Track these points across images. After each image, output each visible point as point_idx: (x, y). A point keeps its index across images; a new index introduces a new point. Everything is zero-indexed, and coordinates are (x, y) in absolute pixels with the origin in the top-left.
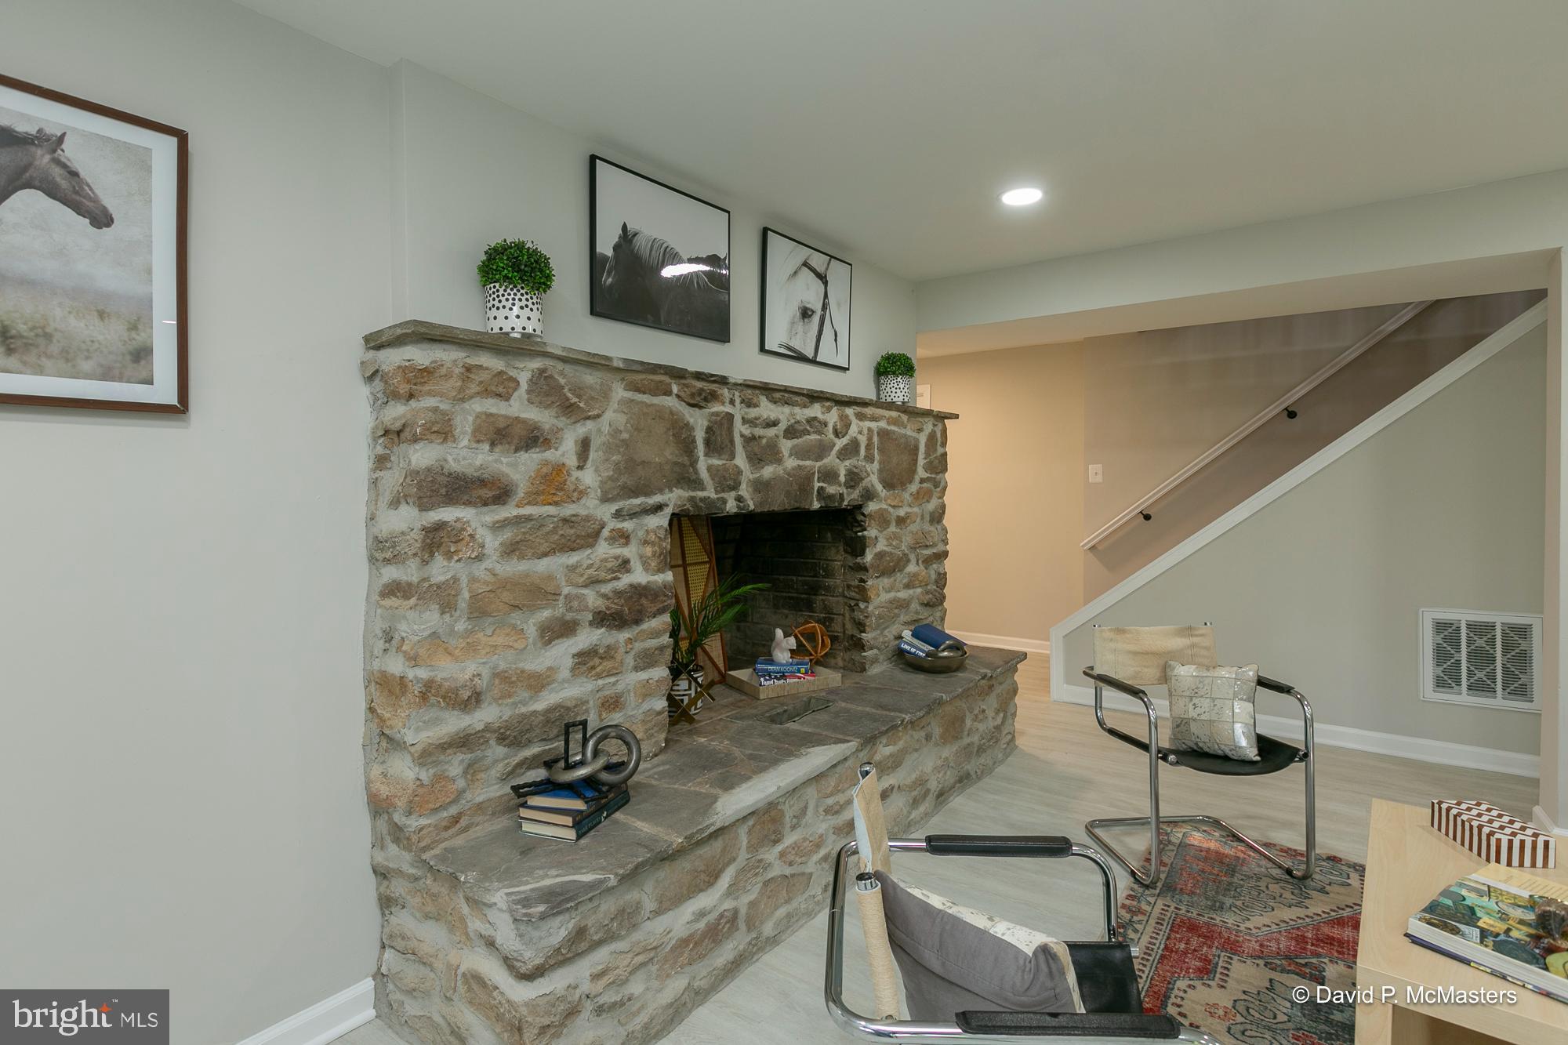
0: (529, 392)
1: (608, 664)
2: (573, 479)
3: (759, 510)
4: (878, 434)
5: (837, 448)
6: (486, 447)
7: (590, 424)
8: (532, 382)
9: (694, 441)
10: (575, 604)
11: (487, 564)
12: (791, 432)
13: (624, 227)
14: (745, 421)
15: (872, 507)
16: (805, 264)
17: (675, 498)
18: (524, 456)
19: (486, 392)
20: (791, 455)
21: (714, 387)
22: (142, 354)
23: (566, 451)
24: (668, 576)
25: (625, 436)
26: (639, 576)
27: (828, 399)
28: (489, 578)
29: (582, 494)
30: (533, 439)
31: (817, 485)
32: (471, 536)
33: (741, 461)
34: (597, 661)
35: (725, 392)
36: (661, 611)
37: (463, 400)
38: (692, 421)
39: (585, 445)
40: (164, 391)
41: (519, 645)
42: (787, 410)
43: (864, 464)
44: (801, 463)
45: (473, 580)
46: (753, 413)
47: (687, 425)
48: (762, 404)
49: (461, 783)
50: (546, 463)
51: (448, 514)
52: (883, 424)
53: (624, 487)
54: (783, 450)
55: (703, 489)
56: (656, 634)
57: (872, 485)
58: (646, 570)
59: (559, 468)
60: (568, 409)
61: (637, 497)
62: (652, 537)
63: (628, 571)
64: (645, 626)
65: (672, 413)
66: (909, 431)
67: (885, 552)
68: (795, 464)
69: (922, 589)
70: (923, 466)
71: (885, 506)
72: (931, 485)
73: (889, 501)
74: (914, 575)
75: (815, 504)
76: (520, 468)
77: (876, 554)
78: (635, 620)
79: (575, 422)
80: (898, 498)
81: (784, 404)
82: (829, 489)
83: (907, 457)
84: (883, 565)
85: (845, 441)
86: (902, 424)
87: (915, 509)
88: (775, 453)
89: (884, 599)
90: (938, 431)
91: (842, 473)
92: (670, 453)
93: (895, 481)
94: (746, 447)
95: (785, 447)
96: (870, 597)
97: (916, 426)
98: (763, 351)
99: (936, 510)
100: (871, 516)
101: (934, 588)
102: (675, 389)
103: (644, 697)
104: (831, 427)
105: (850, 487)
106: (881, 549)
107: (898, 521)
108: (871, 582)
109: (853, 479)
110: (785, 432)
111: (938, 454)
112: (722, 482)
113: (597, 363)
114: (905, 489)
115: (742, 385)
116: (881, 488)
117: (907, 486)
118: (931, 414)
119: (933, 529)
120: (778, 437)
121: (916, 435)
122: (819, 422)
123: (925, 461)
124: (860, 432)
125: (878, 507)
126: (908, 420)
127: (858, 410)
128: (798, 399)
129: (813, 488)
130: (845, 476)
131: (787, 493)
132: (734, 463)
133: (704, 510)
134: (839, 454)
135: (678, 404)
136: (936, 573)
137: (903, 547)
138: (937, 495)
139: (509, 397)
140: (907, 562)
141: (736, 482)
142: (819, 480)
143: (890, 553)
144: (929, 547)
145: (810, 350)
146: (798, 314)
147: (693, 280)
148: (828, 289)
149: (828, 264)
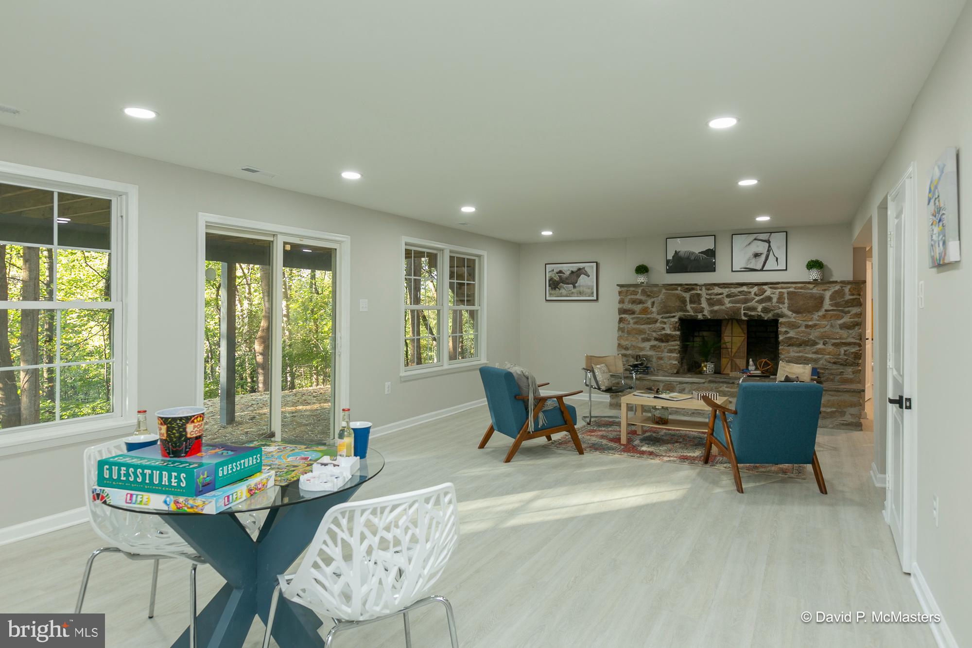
0: (641, 293)
1: (659, 349)
2: (650, 310)
3: (713, 318)
4: (788, 293)
5: (756, 300)
6: (631, 304)
7: (655, 298)
8: (641, 291)
9: (686, 300)
10: (650, 335)
11: (630, 325)
12: (728, 296)
13: (676, 251)
14: (707, 294)
15: (781, 320)
16: (755, 239)
17: (679, 314)
18: (638, 306)
19: (631, 294)
20: (729, 303)
21: (693, 287)
22: (593, 293)
23: (649, 304)
24: (678, 333)
25: (664, 300)
26: (668, 332)
27: (750, 285)
28: (630, 327)
29: (652, 313)
30: (641, 302)
31: (743, 312)
32: (627, 320)
33: (704, 304)
34: (656, 348)
35: (698, 287)
36: (675, 341)
37: (627, 296)
38: (685, 296)
39: (653, 303)
40: (595, 298)
41: (637, 341)
42: (727, 290)
43: (777, 304)
44: (734, 305)
45: (628, 328)
46: (710, 292)
47: (683, 297)
48: (715, 289)
49: (626, 362)
50: (644, 307)
51: (623, 316)
52: (791, 290)
53: (663, 312)
54: (726, 302)
55: (689, 312)
56: (673, 346)
57: (782, 312)
58: (671, 330)
59: (647, 308)
60: (649, 296)
61: (667, 314)
62: (672, 323)
63: (665, 330)
64: (670, 343)
65: (677, 294)
66: (815, 291)
67: (793, 337)
68: (732, 305)
69: (831, 356)
70: (829, 304)
71: (794, 320)
72: (838, 313)
73: (797, 318)
74: (820, 349)
75: (744, 318)
76: (638, 308)
77: (786, 338)
78: (667, 341)
79: (651, 298)
80: (806, 318)
81: (725, 288)
82: (750, 313)
83: (812, 301)
84: (791, 343)
85: (761, 297)
86: (808, 288)
87: (824, 323)
88: (720, 302)
89: (793, 355)
90: (847, 289)
91: (759, 309)
92: (678, 304)
93: (802, 311)
94: (707, 301)
95: (727, 300)
96: (781, 353)
97: (823, 288)
98: (732, 271)
99: (844, 323)
100: (781, 323)
101: (845, 357)
102: (679, 288)
103: (670, 359)
104: (753, 293)
105: (765, 313)
106: (790, 336)
107: (807, 326)
108: (782, 347)
109: (766, 310)
110: (726, 296)
111: (846, 299)
112: (696, 311)
113: (656, 285)
114: (813, 314)
115: (705, 285)
116: (791, 313)
117: (814, 312)
118: (836, 282)
119: (843, 331)
120: (723, 298)
121: (821, 292)
122: (746, 292)
123: (832, 302)
124: (773, 294)
125: (787, 320)
126: (814, 286)
127: (771, 286)
128: (732, 286)
129: (741, 313)
130: (761, 309)
131: (726, 314)
132: (701, 305)
133: (689, 318)
134: (758, 302)
135: (680, 292)
136: (845, 351)
137: (811, 337)
138: (848, 317)
139: (636, 295)
140: (815, 343)
141: (702, 311)
142: (744, 310)
143: (797, 338)
144: (836, 339)
145: (759, 267)
146: (752, 256)
147: (700, 258)
148: (771, 244)
149: (770, 236)
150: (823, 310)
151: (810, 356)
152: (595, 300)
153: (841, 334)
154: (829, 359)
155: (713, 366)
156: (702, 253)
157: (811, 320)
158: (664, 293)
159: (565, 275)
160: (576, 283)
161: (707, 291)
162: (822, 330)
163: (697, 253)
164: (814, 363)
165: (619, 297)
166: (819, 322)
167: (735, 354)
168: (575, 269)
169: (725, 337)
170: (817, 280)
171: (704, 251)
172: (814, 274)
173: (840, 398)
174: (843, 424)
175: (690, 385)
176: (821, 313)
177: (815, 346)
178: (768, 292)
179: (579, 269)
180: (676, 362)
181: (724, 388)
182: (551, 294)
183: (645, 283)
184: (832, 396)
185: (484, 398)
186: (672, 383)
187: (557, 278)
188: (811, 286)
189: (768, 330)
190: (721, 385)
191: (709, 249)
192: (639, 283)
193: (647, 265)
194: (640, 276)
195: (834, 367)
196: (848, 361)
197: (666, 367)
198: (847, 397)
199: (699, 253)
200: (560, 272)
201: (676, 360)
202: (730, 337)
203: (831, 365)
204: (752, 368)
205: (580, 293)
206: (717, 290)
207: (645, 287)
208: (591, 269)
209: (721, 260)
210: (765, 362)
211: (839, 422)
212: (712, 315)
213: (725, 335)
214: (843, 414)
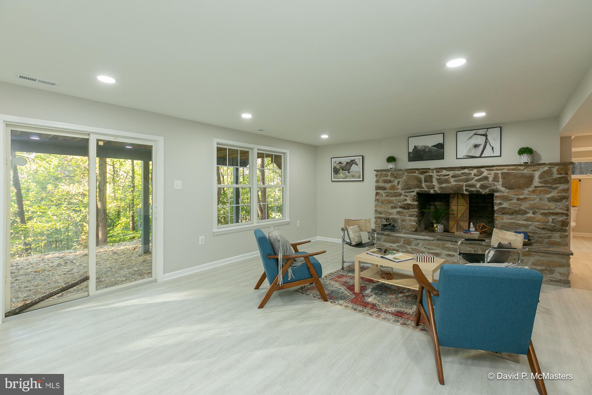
0: (390, 176)
1: (403, 214)
2: (396, 187)
3: (441, 193)
4: (502, 174)
5: (475, 179)
6: (383, 183)
7: (400, 179)
8: (391, 174)
9: (422, 180)
10: (396, 204)
11: (383, 197)
12: (453, 177)
13: (415, 146)
14: (437, 176)
15: (496, 194)
16: (475, 134)
17: (417, 190)
18: (389, 184)
19: (384, 176)
20: (454, 182)
21: (427, 170)
22: (360, 176)
23: (396, 183)
24: (416, 203)
25: (406, 180)
26: (409, 202)
27: (470, 168)
28: (383, 199)
29: (398, 189)
30: (390, 182)
31: (464, 188)
32: (381, 194)
33: (435, 183)
34: (401, 213)
35: (431, 171)
36: (414, 208)
37: (381, 178)
38: (421, 177)
39: (399, 182)
40: (361, 179)
41: (388, 208)
42: (452, 172)
43: (493, 182)
45: (381, 199)
46: (439, 174)
48: (443, 172)
49: (380, 223)
50: (392, 185)
51: (378, 191)
52: (505, 171)
53: (406, 188)
55: (424, 188)
57: (497, 188)
58: (411, 201)
59: (394, 185)
60: (395, 177)
61: (408, 190)
62: (412, 196)
63: (407, 201)
64: (410, 210)
65: (415, 176)
66: (525, 171)
67: (506, 207)
68: (456, 183)
69: (540, 223)
70: (539, 182)
71: (507, 194)
72: (547, 189)
73: (510, 193)
74: (530, 217)
75: (465, 193)
76: (388, 186)
77: (500, 208)
78: (408, 209)
79: (397, 179)
80: (518, 192)
81: (451, 171)
82: (470, 189)
83: (523, 180)
84: (504, 211)
85: (480, 177)
86: (520, 170)
87: (533, 196)
88: (447, 181)
89: (506, 221)
90: (555, 170)
91: (478, 185)
92: (416, 182)
93: (514, 187)
94: (437, 181)
95: (452, 180)
96: (496, 219)
97: (533, 169)
98: (457, 158)
99: (552, 197)
100: (496, 197)
101: (553, 224)
102: (417, 172)
103: (410, 221)
104: (473, 174)
105: (483, 189)
106: (504, 206)
107: (518, 199)
108: (497, 215)
109: (483, 187)
110: (452, 177)
111: (554, 177)
112: (429, 187)
113: (401, 170)
114: (523, 190)
115: (436, 169)
116: (505, 189)
117: (525, 188)
118: (545, 164)
119: (551, 204)
120: (449, 178)
121: (531, 172)
122: (467, 173)
123: (540, 180)
124: (490, 174)
125: (501, 194)
126: (525, 168)
127: (488, 168)
128: (457, 169)
129: (463, 189)
130: (480, 186)
131: (452, 190)
132: (433, 184)
133: (424, 192)
134: (477, 180)
135: (418, 174)
136: (553, 219)
137: (522, 207)
138: (556, 192)
139: (387, 177)
140: (525, 213)
141: (433, 187)
142: (465, 187)
143: (510, 208)
144: (545, 209)
145: (478, 155)
146: (472, 147)
147: (432, 150)
148: (488, 137)
149: (487, 131)
150: (533, 186)
151: (521, 222)
152: (361, 181)
153: (549, 205)
154: (538, 226)
155: (442, 227)
156: (434, 146)
157: (522, 194)
158: (406, 175)
159: (343, 165)
160: (350, 170)
161: (437, 174)
162: (532, 202)
163: (430, 146)
164: (525, 228)
165: (376, 178)
166: (529, 196)
167: (460, 218)
168: (349, 161)
169: (452, 206)
170: (527, 163)
171: (435, 145)
172: (525, 158)
173: (549, 259)
174: (552, 281)
175: (423, 242)
176: (531, 189)
177: (526, 214)
178: (486, 173)
179: (352, 161)
180: (415, 224)
181: (449, 245)
182: (334, 177)
183: (393, 169)
184: (542, 256)
185: (258, 250)
186: (410, 239)
187: (338, 167)
188: (522, 168)
189: (486, 201)
190: (446, 242)
191: (439, 144)
192: (389, 169)
193: (395, 157)
194: (390, 164)
195: (543, 232)
196: (556, 227)
197: (408, 226)
198: (556, 259)
199: (432, 146)
200: (340, 163)
201: (415, 222)
202: (456, 206)
203: (540, 230)
204: (472, 229)
205: (353, 176)
206: (445, 172)
207: (393, 171)
208: (359, 160)
209: (449, 151)
210: (483, 225)
211: (549, 278)
212: (441, 190)
213: (452, 204)
214: (552, 272)
